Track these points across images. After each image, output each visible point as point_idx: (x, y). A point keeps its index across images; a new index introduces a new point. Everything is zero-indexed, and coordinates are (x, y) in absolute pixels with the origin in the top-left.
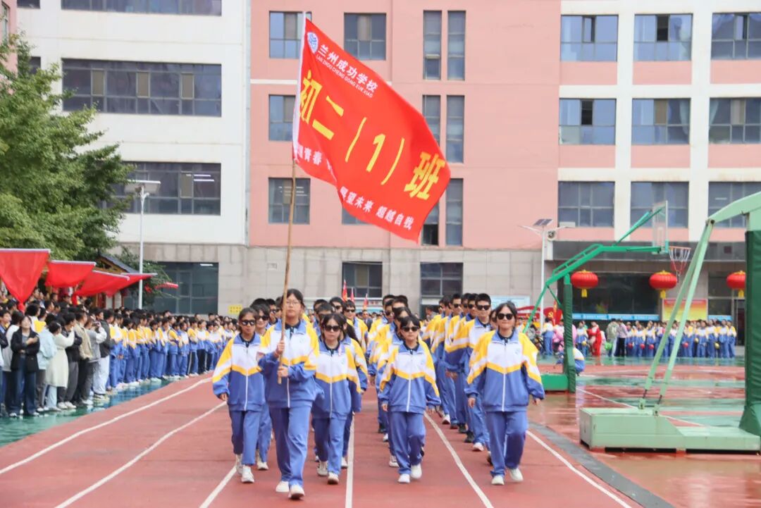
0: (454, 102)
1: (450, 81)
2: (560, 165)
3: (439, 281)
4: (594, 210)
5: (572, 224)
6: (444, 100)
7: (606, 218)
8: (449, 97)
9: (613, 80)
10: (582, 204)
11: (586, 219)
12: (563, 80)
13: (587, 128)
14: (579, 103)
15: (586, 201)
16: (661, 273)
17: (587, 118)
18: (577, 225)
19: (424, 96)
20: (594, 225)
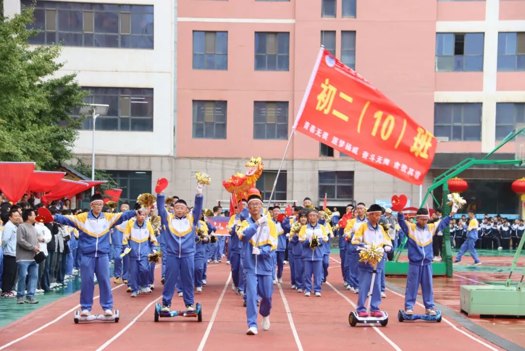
0: (347, 36)
1: (344, 19)
2: (436, 90)
3: (334, 186)
4: (465, 127)
5: (446, 139)
6: (338, 35)
7: (475, 133)
8: (343, 32)
9: (481, 17)
10: (454, 122)
11: (457, 134)
12: (439, 17)
13: (459, 57)
14: (453, 35)
15: (459, 120)
16: (521, 180)
17: (459, 49)
18: (450, 139)
19: (322, 31)
20: (465, 139)
